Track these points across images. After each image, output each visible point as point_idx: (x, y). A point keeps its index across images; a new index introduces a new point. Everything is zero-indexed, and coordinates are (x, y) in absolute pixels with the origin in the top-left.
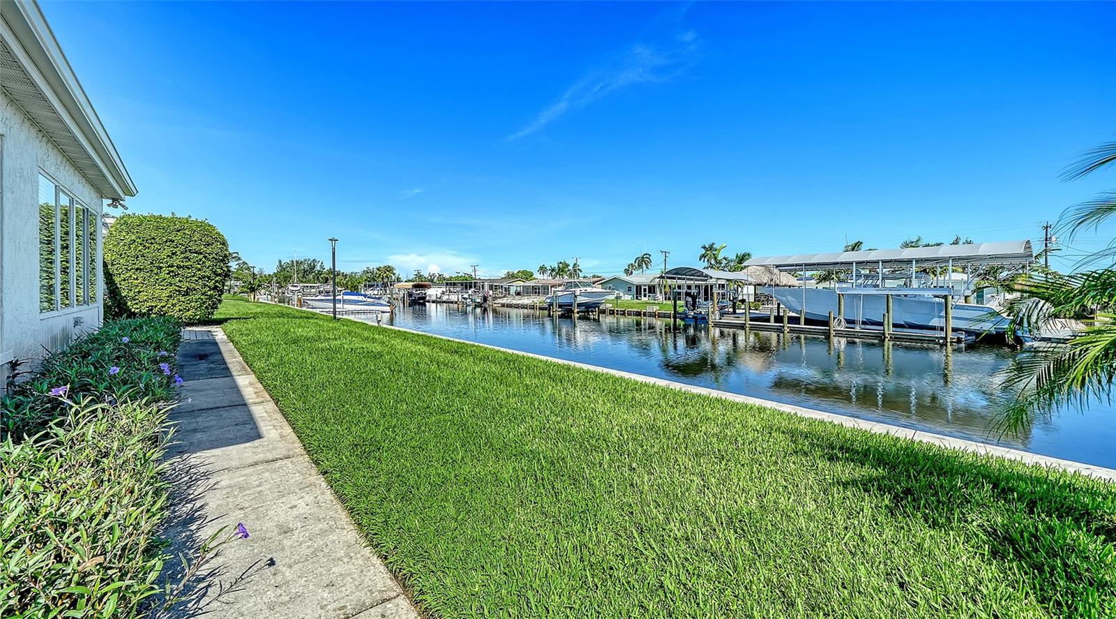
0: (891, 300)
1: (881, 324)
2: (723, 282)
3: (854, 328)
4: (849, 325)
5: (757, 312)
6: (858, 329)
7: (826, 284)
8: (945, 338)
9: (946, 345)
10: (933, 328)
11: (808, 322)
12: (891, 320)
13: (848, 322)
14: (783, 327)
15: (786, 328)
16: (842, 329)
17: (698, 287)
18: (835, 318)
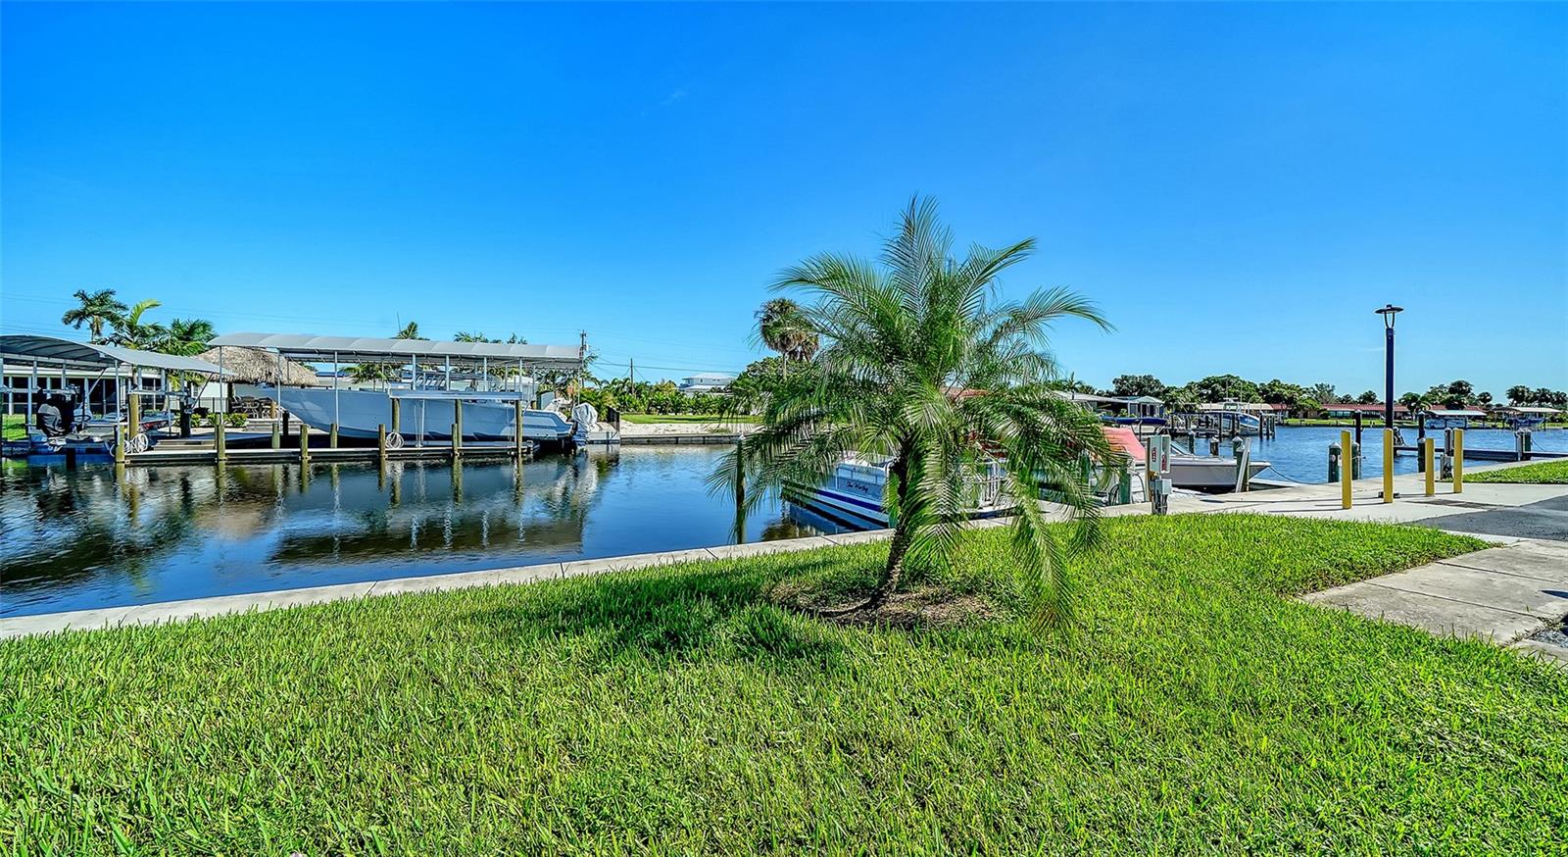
0: (460, 407)
1: (449, 438)
2: (152, 375)
3: (414, 446)
4: (408, 443)
5: (240, 430)
6: (419, 447)
7: (368, 385)
8: (517, 449)
9: (518, 458)
10: (505, 439)
11: (343, 442)
12: (460, 433)
13: (407, 437)
14: (300, 453)
15: (305, 455)
16: (398, 449)
17: (79, 382)
18: (387, 434)
